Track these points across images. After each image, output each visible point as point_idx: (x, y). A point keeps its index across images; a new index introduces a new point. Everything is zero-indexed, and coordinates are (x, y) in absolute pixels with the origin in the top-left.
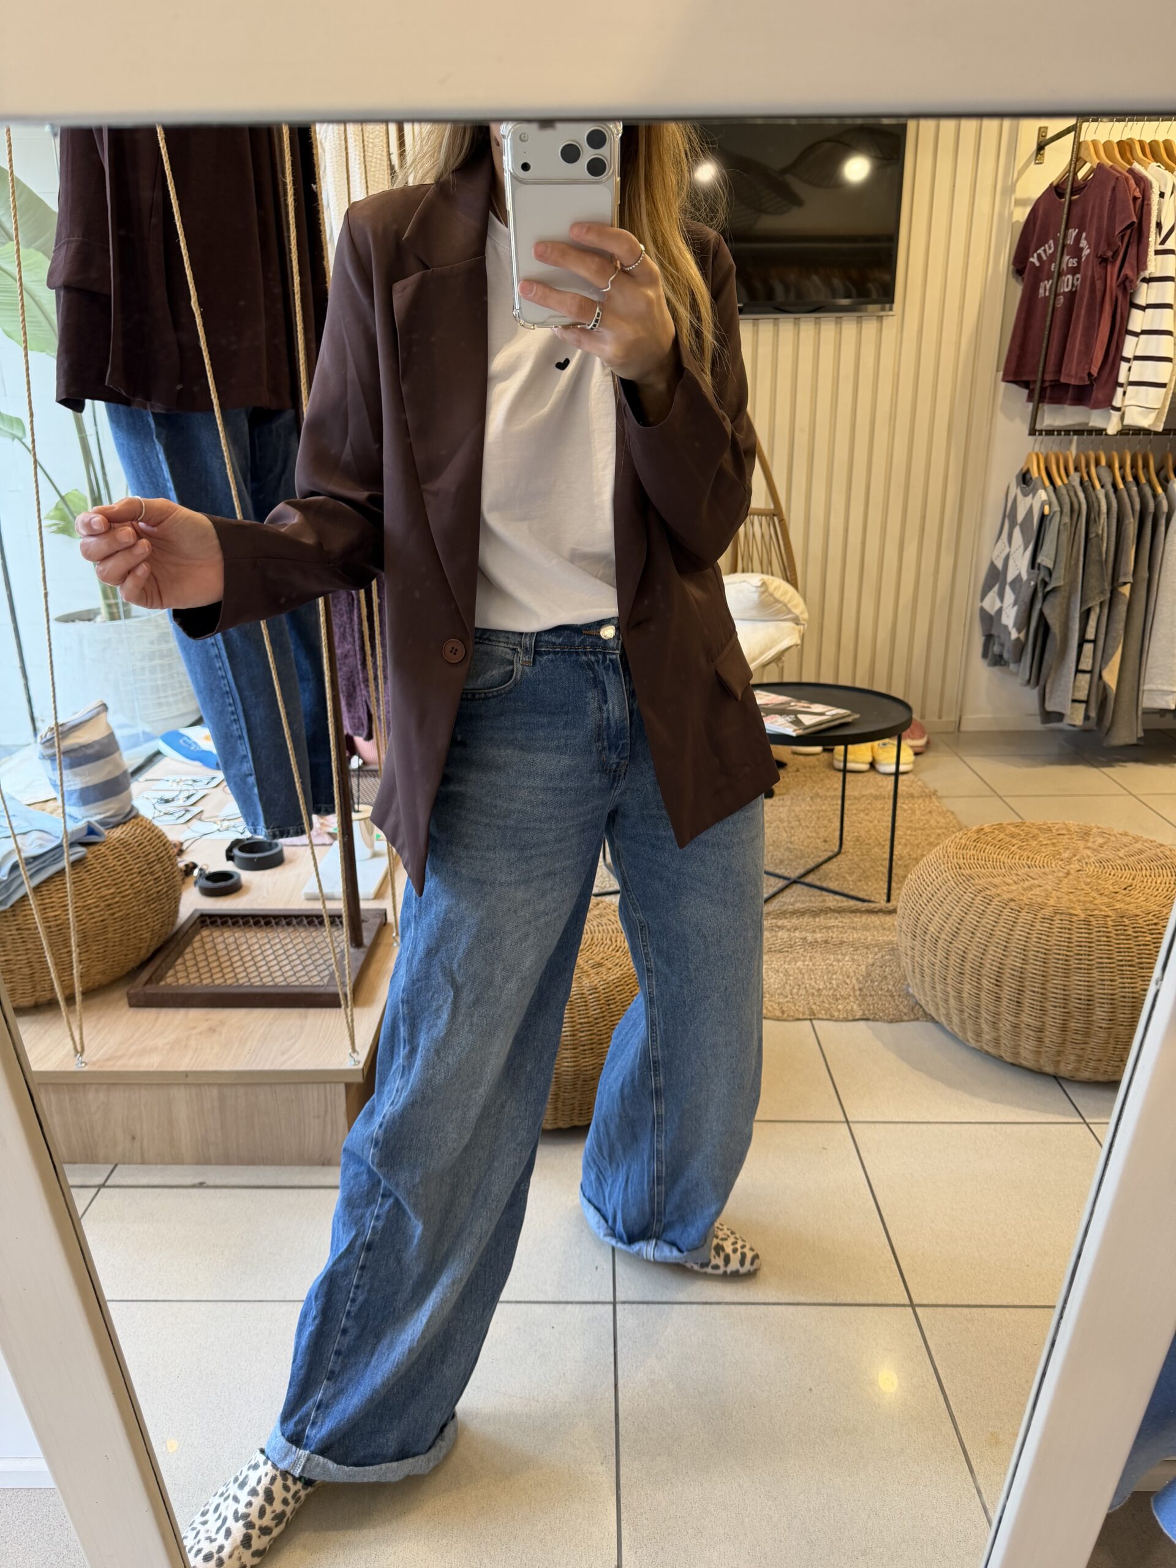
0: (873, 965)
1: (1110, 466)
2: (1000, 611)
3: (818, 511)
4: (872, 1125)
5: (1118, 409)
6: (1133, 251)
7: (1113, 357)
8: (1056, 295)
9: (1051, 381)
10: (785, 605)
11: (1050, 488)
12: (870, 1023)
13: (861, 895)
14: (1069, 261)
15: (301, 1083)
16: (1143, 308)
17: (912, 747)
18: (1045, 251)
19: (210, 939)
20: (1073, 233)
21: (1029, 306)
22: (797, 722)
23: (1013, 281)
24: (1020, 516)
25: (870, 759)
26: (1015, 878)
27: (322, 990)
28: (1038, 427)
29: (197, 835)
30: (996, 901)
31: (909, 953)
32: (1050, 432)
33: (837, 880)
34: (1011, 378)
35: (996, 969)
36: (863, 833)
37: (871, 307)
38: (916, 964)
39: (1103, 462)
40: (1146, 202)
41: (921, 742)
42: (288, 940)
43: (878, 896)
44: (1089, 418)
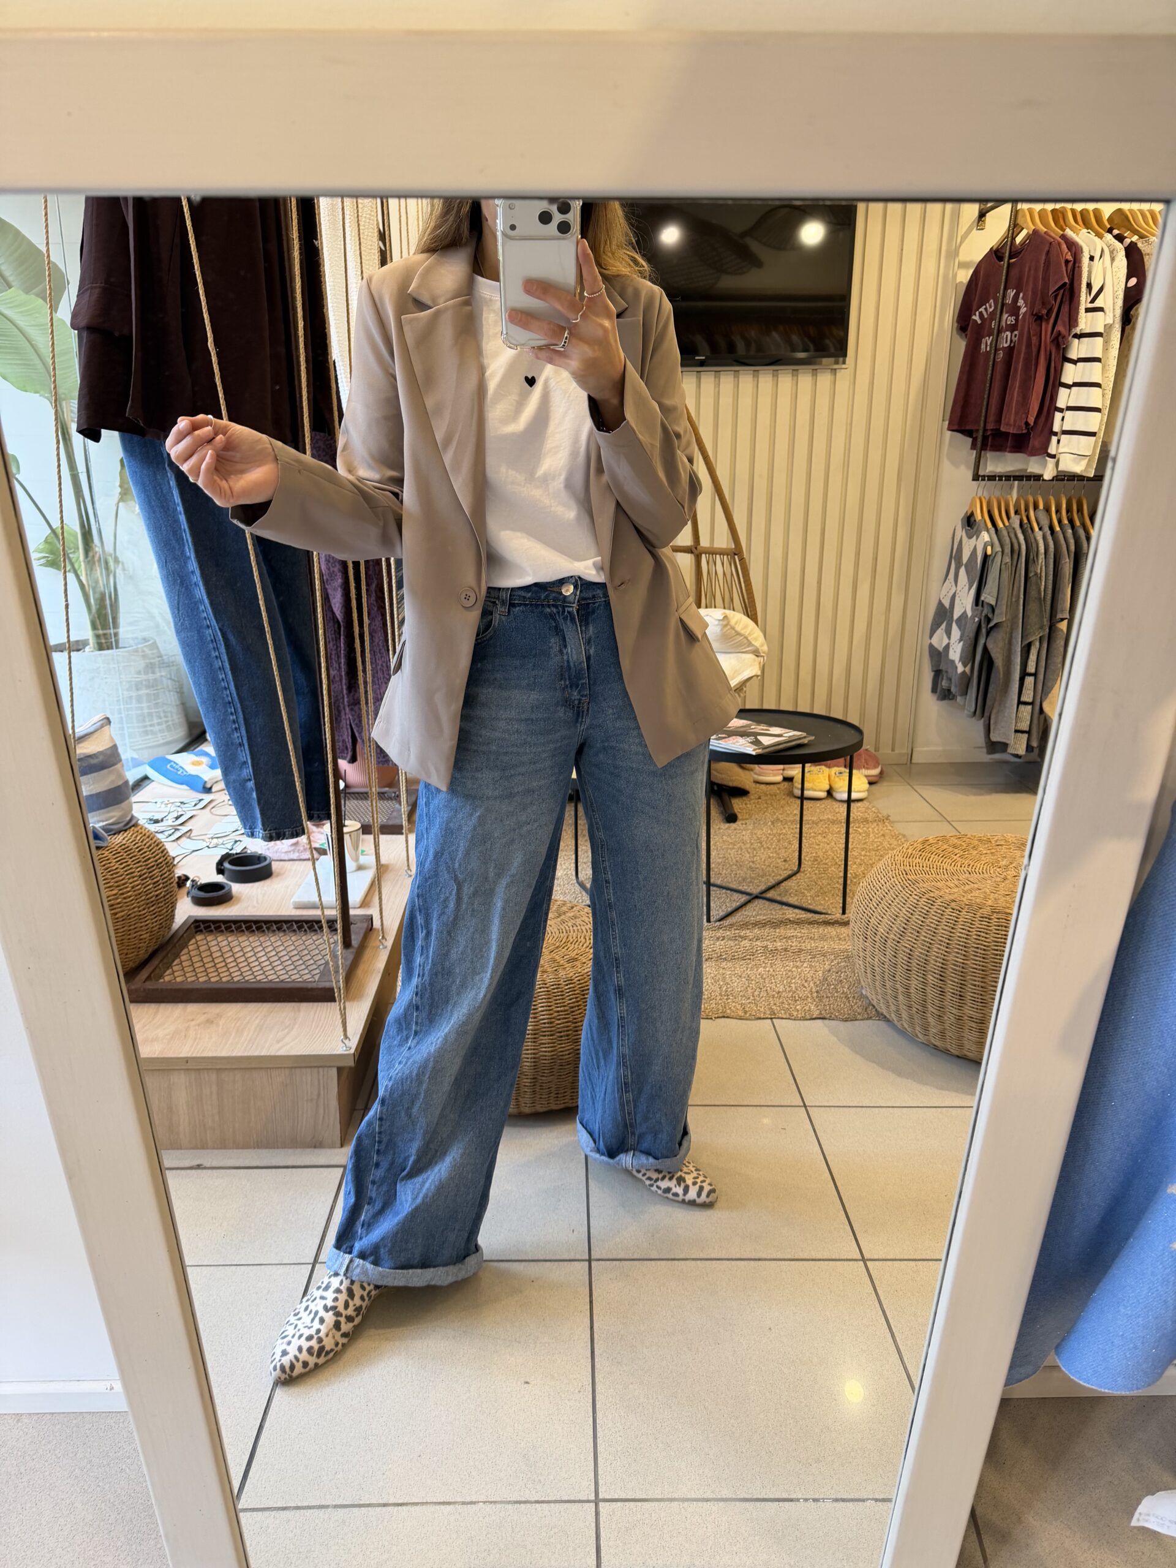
0: (829, 971)
1: (1047, 510)
2: (947, 647)
3: (776, 552)
4: (828, 1109)
5: (1053, 456)
6: (1065, 309)
7: (1048, 407)
8: (996, 350)
9: (992, 430)
10: (746, 638)
11: (992, 530)
12: (826, 1022)
13: (818, 908)
14: (1008, 319)
15: (296, 1067)
16: (1075, 362)
17: (866, 776)
18: (986, 309)
19: (205, 942)
20: (1011, 293)
21: (972, 361)
22: (757, 743)
23: (957, 337)
24: (965, 558)
25: (827, 787)
26: (956, 882)
27: (314, 985)
28: (981, 473)
29: (188, 851)
30: (939, 902)
31: (861, 954)
32: (992, 478)
33: (796, 895)
34: (956, 427)
35: (940, 965)
36: (820, 854)
37: (825, 360)
38: (868, 965)
39: (1041, 506)
40: (1077, 265)
41: (875, 772)
42: (279, 943)
43: (834, 910)
44: (1027, 464)
